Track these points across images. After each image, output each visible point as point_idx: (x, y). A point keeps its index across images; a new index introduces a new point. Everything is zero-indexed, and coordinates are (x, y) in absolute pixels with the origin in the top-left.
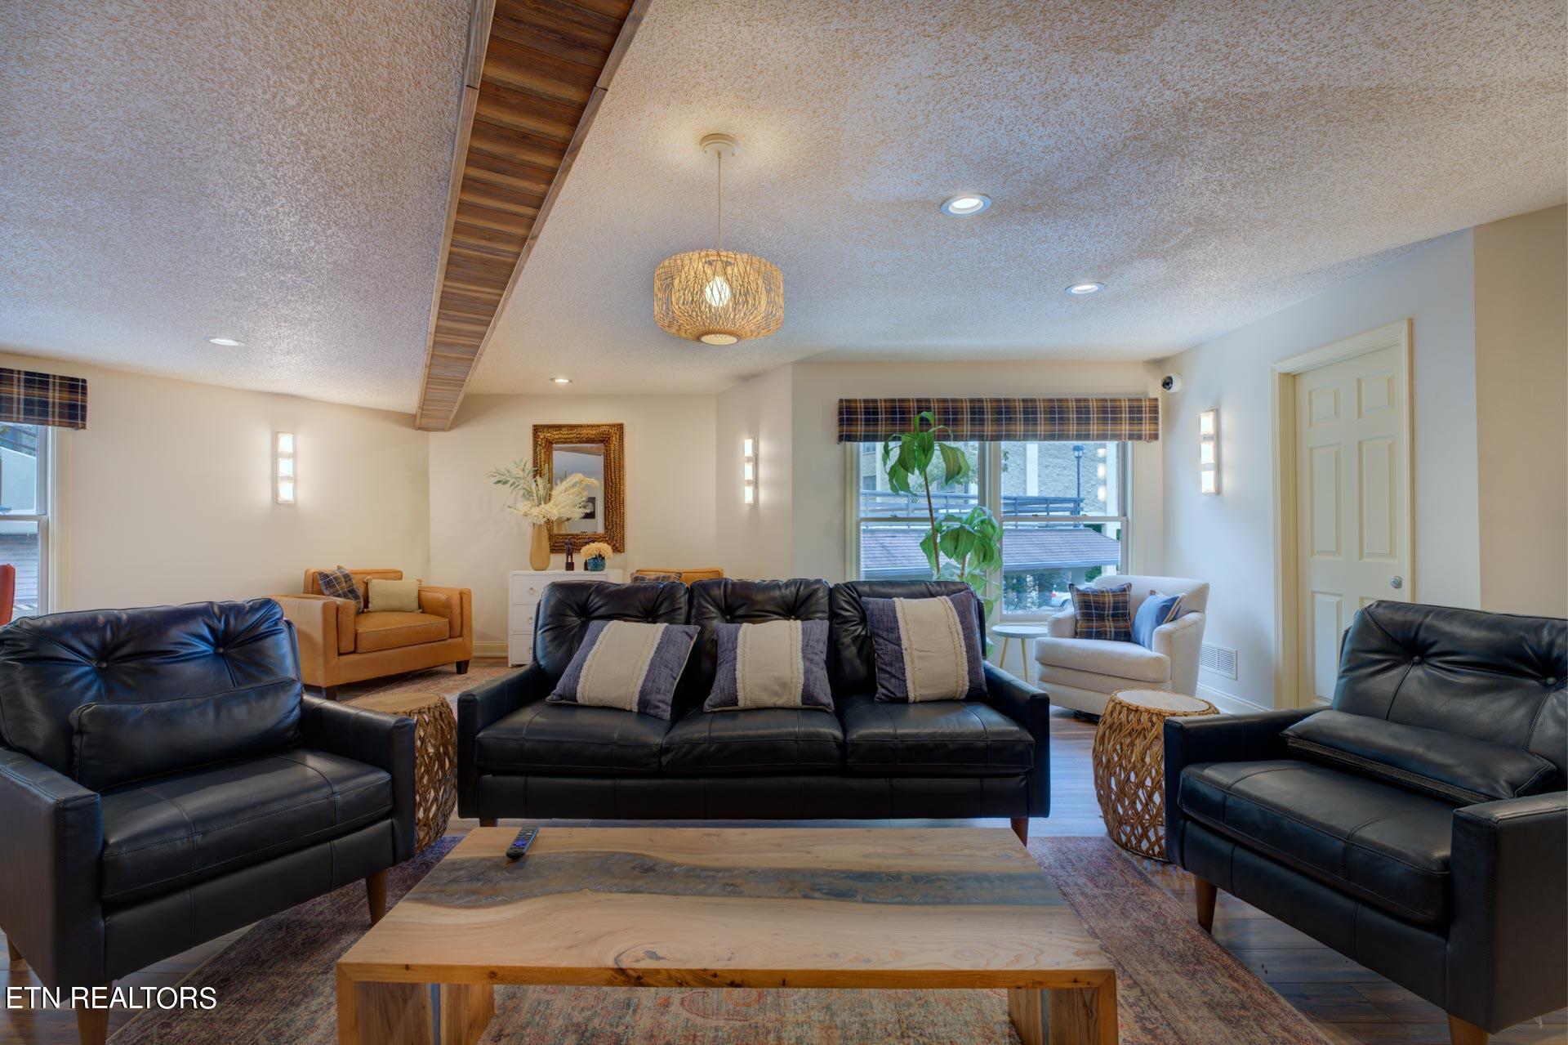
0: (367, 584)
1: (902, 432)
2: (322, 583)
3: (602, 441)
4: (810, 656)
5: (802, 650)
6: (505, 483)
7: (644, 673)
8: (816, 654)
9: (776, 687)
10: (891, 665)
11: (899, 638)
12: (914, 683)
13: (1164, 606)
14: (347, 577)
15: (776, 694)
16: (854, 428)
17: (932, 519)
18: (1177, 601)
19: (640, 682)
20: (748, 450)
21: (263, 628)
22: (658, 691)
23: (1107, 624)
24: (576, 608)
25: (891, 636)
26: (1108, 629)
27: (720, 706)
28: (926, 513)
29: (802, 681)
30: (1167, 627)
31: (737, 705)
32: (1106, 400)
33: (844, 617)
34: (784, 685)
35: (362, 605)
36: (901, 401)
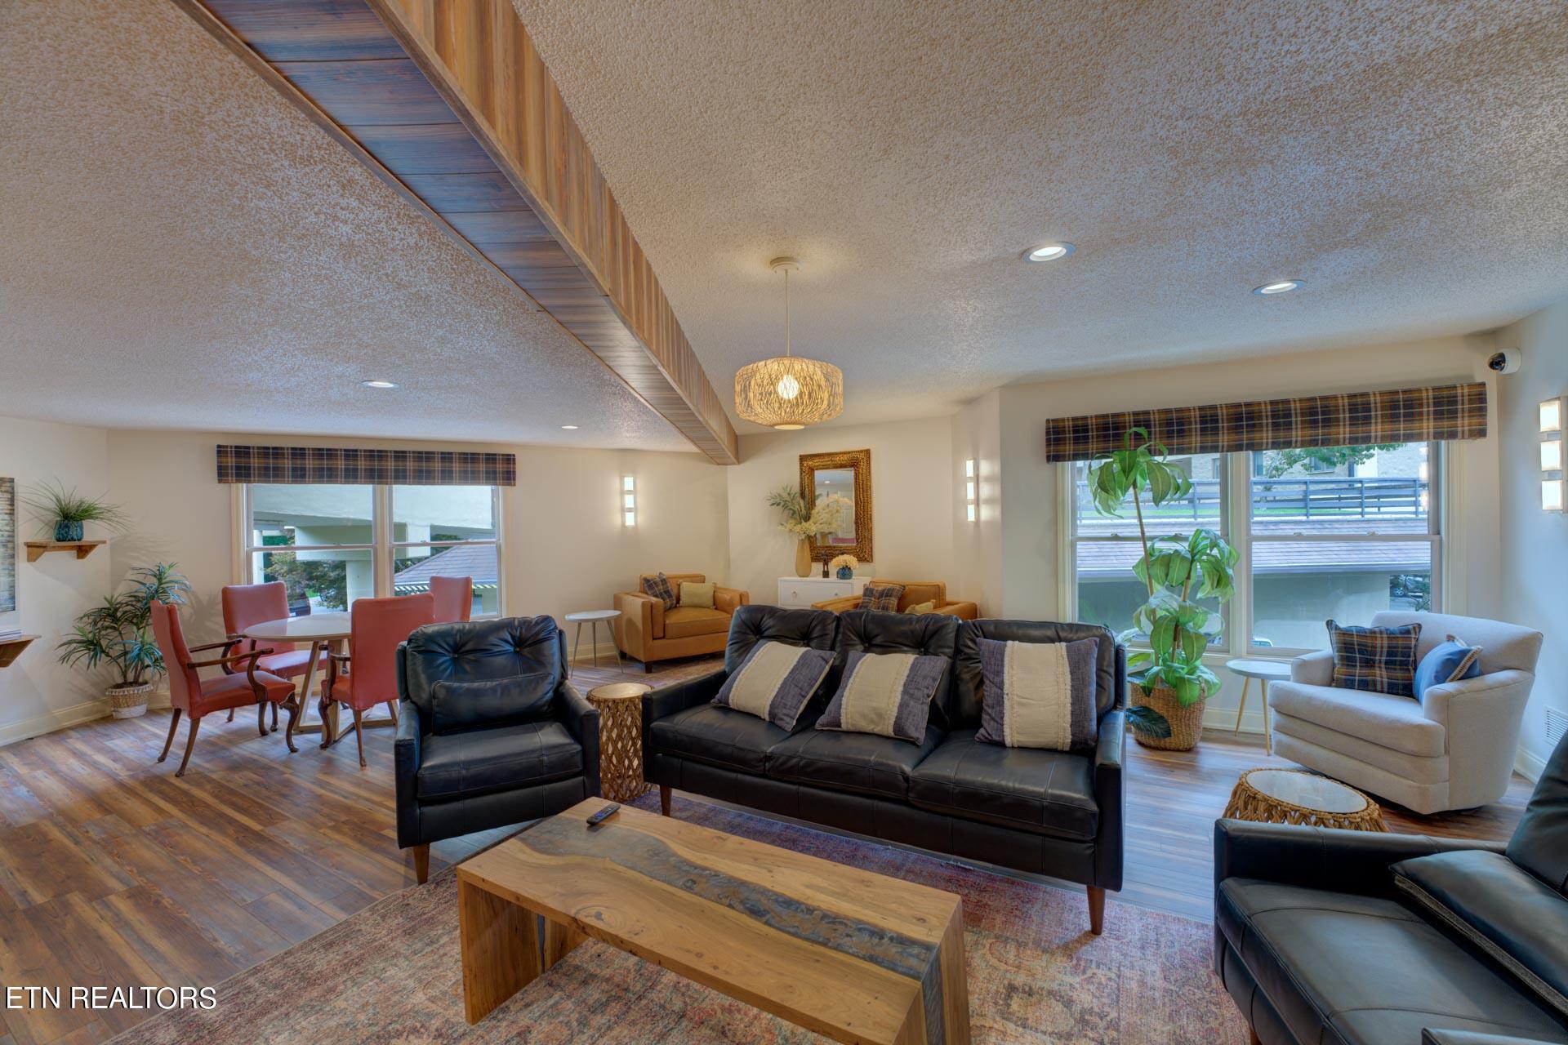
0: (679, 585)
1: (1116, 448)
2: (649, 585)
3: (852, 466)
4: (911, 691)
5: (905, 685)
6: (778, 504)
7: (776, 690)
8: (919, 689)
9: (873, 716)
10: (993, 708)
11: (1002, 682)
12: (1011, 729)
13: (1448, 660)
14: (664, 581)
15: (872, 721)
16: (1061, 448)
17: (1143, 538)
18: (1469, 655)
19: (772, 697)
20: (970, 472)
21: (541, 636)
22: (785, 707)
23: (1378, 672)
24: (753, 628)
25: (997, 680)
26: (1379, 679)
27: (827, 726)
28: (1137, 532)
29: (895, 713)
30: (1449, 687)
31: (840, 727)
32: (1397, 392)
33: (966, 654)
34: (880, 716)
35: (675, 602)
36: (1114, 415)
